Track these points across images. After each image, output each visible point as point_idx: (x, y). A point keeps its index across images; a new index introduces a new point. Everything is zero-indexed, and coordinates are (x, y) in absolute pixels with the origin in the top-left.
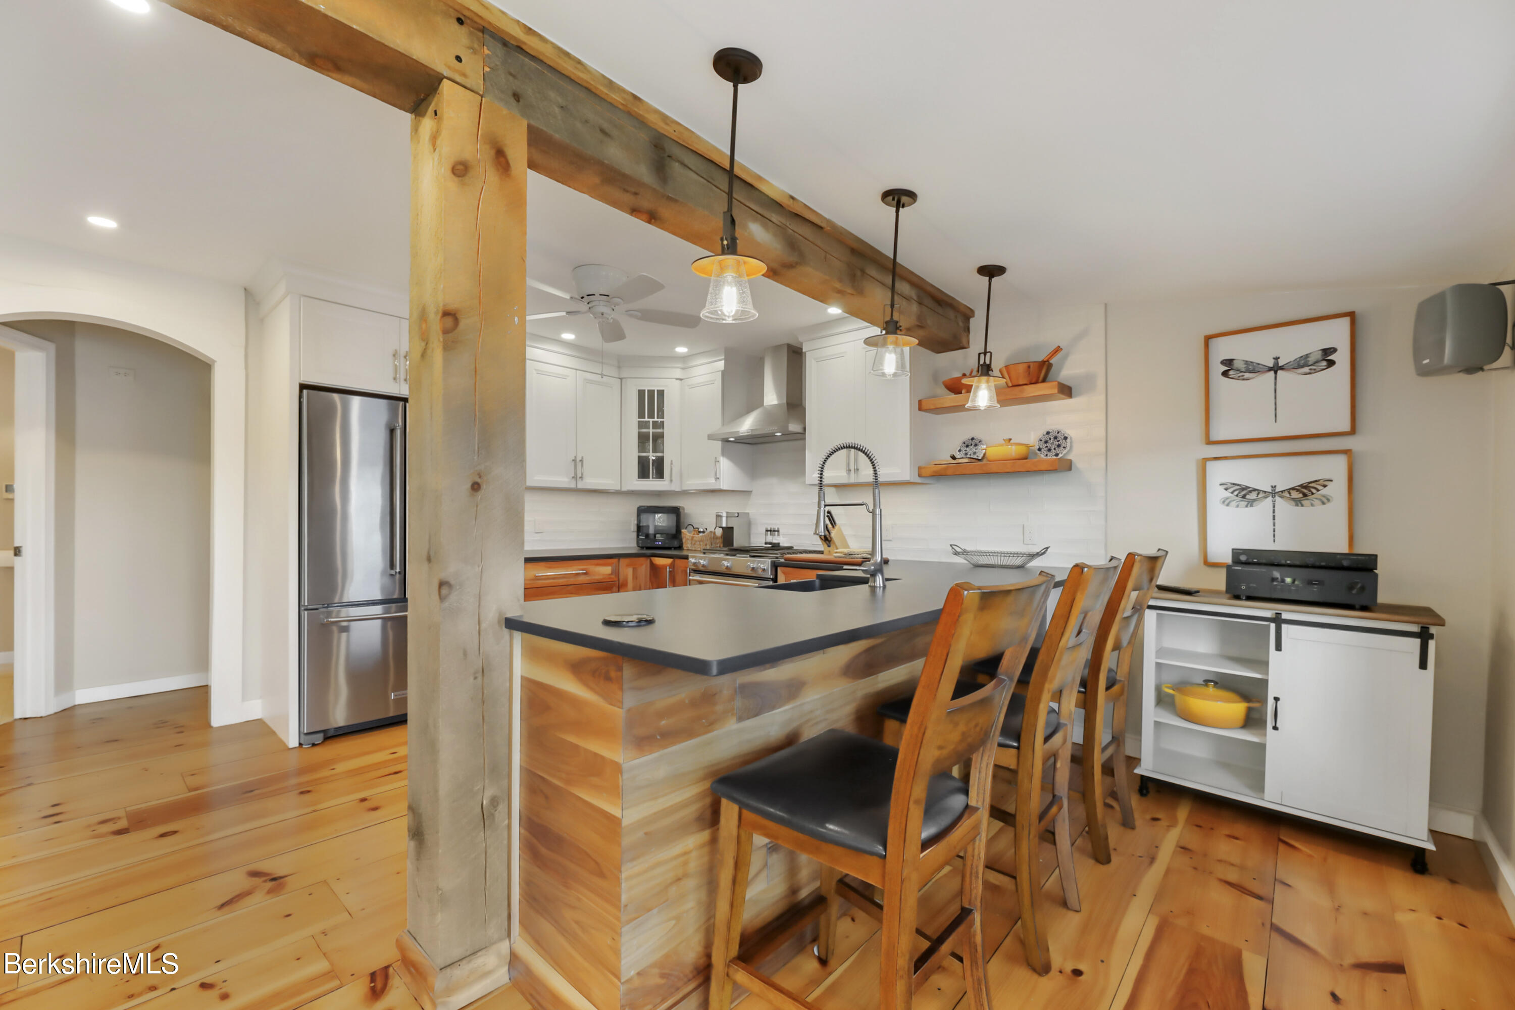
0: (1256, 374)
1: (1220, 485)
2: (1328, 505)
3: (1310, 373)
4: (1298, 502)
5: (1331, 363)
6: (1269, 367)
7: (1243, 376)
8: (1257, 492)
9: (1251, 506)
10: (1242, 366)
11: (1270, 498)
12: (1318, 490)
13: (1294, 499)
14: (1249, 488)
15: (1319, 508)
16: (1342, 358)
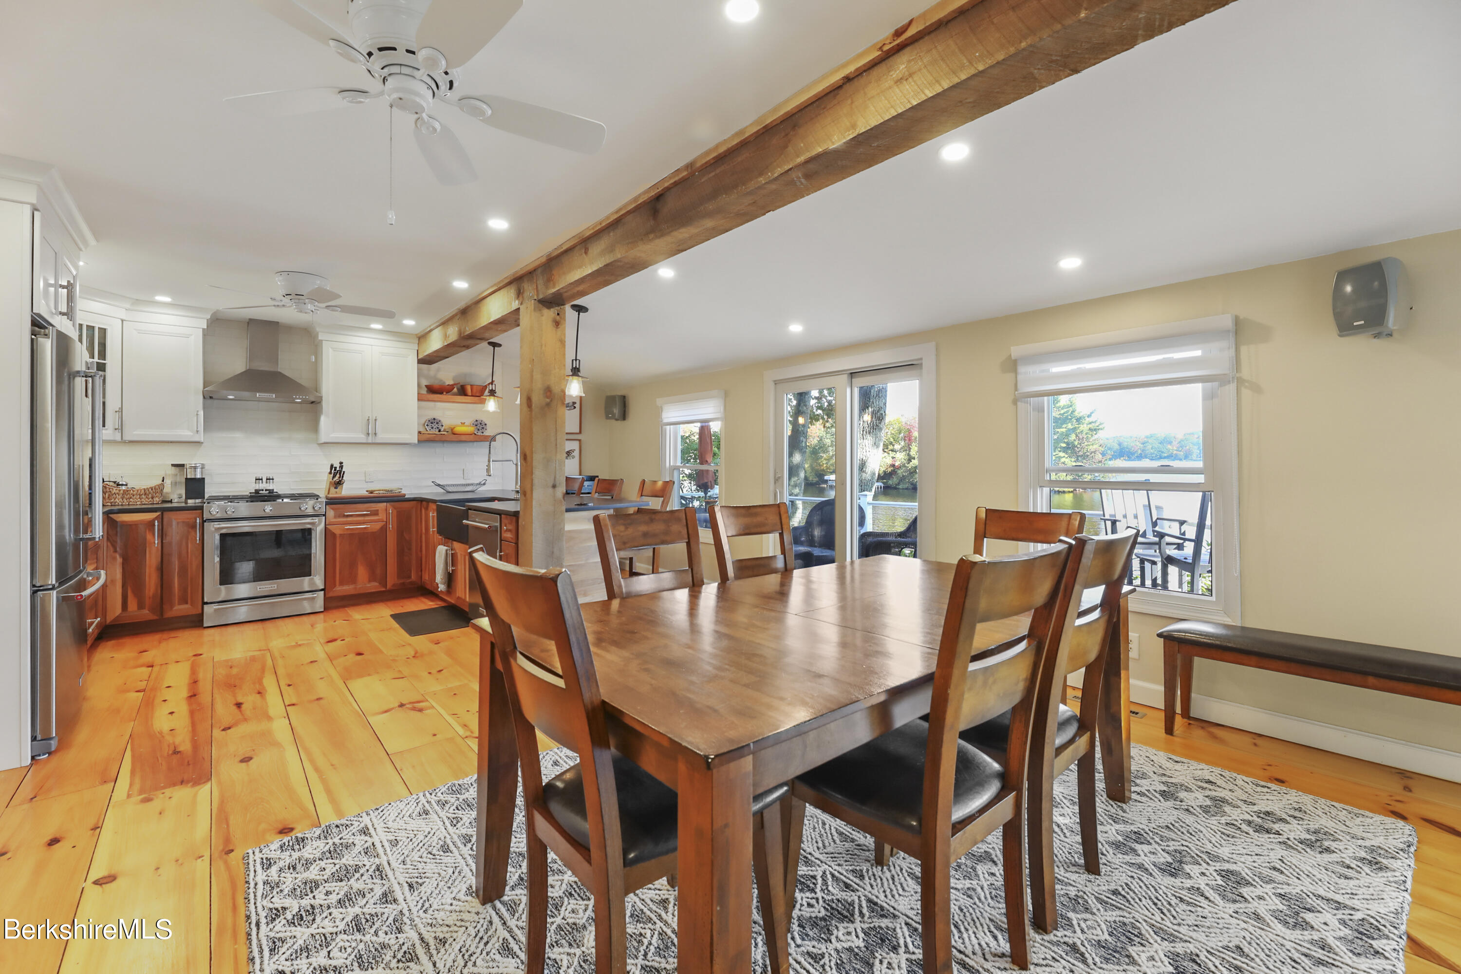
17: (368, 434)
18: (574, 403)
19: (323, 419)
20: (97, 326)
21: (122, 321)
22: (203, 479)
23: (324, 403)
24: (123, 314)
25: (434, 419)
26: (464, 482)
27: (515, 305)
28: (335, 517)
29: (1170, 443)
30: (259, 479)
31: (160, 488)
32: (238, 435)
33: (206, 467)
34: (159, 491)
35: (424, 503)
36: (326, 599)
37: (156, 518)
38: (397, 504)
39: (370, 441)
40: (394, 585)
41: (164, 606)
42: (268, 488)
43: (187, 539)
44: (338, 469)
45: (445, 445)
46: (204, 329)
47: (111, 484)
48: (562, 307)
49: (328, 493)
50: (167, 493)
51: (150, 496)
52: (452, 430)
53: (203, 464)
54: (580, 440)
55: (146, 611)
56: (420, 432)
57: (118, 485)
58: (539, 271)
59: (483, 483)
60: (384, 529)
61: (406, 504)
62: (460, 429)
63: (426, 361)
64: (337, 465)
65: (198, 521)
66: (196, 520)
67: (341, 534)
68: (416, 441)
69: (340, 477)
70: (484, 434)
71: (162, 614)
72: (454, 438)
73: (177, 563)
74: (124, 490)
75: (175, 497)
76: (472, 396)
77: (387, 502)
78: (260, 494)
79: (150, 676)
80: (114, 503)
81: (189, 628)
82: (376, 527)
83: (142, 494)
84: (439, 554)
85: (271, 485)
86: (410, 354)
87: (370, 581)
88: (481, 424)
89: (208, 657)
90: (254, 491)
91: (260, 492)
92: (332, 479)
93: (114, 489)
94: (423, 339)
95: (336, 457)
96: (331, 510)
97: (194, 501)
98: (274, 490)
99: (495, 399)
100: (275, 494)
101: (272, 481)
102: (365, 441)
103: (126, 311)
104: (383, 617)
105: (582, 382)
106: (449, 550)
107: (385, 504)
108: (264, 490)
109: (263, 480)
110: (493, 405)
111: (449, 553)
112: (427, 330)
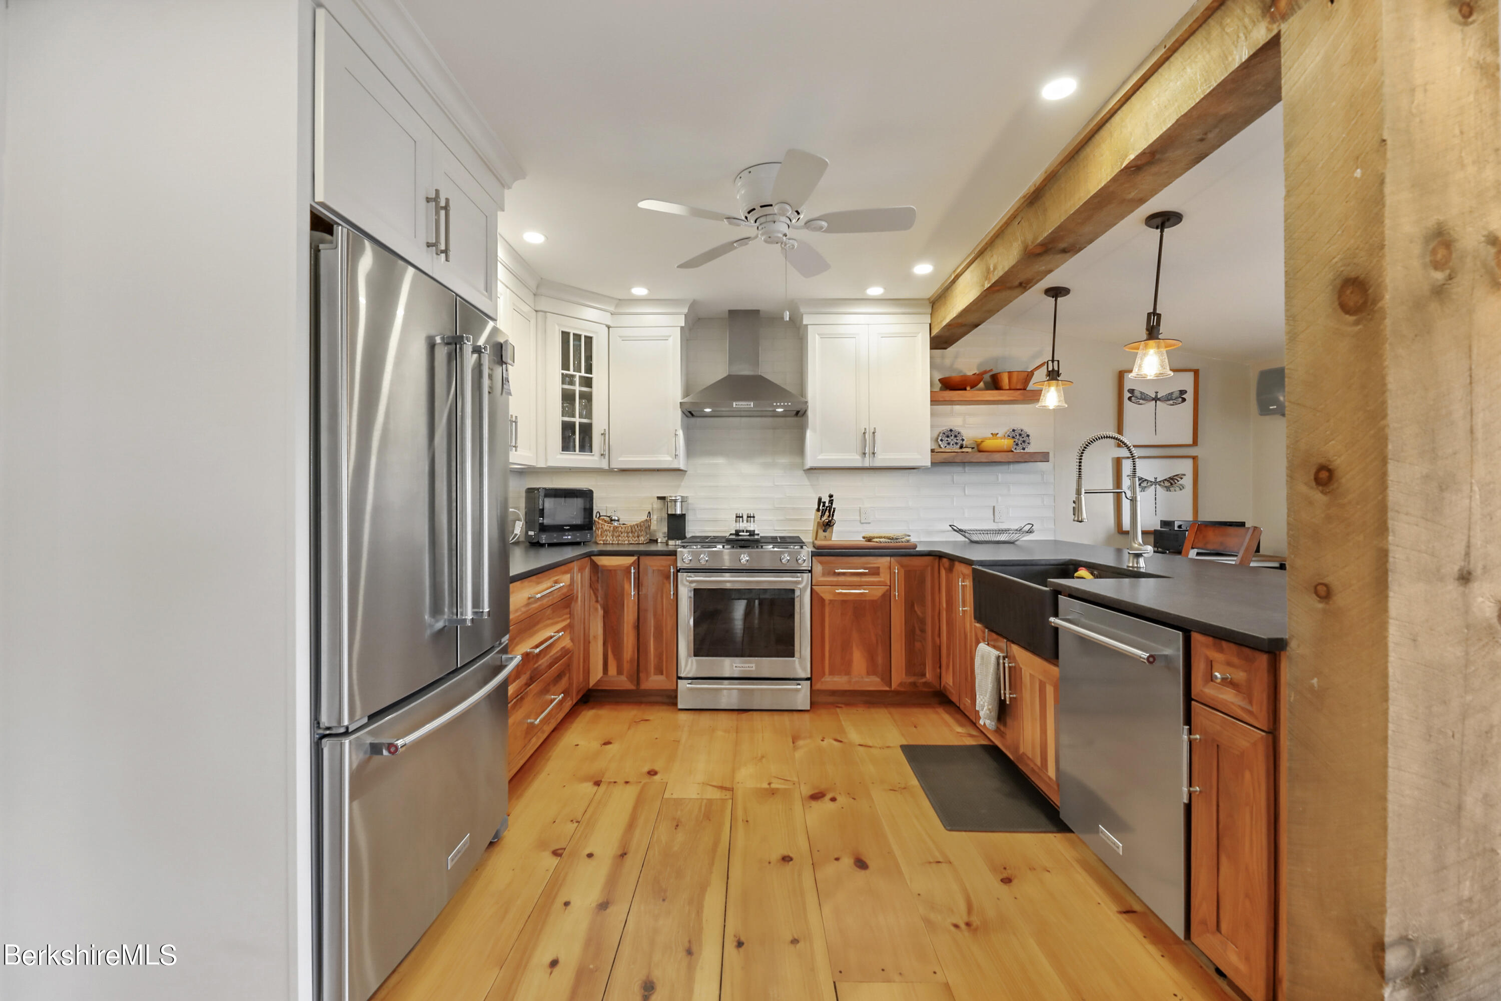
0: (1146, 402)
1: (1128, 476)
2: (1183, 490)
3: (1173, 405)
4: (1168, 489)
5: (1184, 400)
6: (1152, 398)
7: (1139, 402)
8: (1147, 482)
9: (1144, 491)
10: (1139, 395)
11: (1154, 486)
12: (1178, 481)
13: (1166, 487)
14: (1143, 478)
15: (1179, 493)
16: (1189, 396)
17: (865, 454)
18: (1182, 392)
19: (809, 434)
20: (583, 334)
21: (609, 328)
22: (684, 515)
23: (810, 413)
24: (607, 319)
25: (951, 430)
26: (993, 526)
27: (1261, 32)
28: (824, 575)
30: (740, 517)
31: (646, 524)
32: (720, 460)
33: (688, 500)
34: (645, 528)
35: (945, 560)
36: (813, 692)
37: (634, 563)
38: (905, 560)
39: (867, 465)
40: (901, 684)
41: (640, 674)
42: (749, 529)
43: (662, 592)
44: (827, 504)
45: (967, 469)
46: (682, 328)
47: (605, 519)
49: (816, 539)
50: (652, 531)
51: (636, 534)
52: (978, 445)
53: (683, 498)
54: (1194, 458)
55: (623, 678)
56: (932, 451)
57: (612, 520)
59: (1027, 528)
60: (887, 597)
61: (918, 561)
62: (990, 444)
63: (940, 342)
64: (826, 499)
65: (672, 570)
67: (831, 601)
68: (929, 464)
69: (829, 516)
70: (1027, 450)
71: (638, 684)
72: (982, 457)
73: (652, 621)
74: (615, 527)
75: (657, 537)
76: (1010, 389)
77: (891, 555)
78: (740, 537)
79: (586, 811)
80: (605, 542)
81: (664, 707)
82: (877, 592)
83: (629, 532)
84: (982, 657)
85: (752, 525)
86: (919, 333)
87: (868, 674)
88: (1020, 435)
89: (662, 781)
90: (734, 532)
91: (740, 534)
92: (821, 519)
93: (604, 525)
94: (945, 297)
95: (825, 487)
96: (819, 564)
97: (675, 543)
98: (756, 532)
99: (1057, 386)
100: (756, 537)
101: (754, 520)
102: (859, 465)
103: (612, 314)
104: (888, 747)
105: (1167, 352)
106: (1004, 658)
107: (888, 558)
108: (745, 531)
109: (744, 517)
110: (1052, 397)
111: (1004, 664)
112: (951, 276)
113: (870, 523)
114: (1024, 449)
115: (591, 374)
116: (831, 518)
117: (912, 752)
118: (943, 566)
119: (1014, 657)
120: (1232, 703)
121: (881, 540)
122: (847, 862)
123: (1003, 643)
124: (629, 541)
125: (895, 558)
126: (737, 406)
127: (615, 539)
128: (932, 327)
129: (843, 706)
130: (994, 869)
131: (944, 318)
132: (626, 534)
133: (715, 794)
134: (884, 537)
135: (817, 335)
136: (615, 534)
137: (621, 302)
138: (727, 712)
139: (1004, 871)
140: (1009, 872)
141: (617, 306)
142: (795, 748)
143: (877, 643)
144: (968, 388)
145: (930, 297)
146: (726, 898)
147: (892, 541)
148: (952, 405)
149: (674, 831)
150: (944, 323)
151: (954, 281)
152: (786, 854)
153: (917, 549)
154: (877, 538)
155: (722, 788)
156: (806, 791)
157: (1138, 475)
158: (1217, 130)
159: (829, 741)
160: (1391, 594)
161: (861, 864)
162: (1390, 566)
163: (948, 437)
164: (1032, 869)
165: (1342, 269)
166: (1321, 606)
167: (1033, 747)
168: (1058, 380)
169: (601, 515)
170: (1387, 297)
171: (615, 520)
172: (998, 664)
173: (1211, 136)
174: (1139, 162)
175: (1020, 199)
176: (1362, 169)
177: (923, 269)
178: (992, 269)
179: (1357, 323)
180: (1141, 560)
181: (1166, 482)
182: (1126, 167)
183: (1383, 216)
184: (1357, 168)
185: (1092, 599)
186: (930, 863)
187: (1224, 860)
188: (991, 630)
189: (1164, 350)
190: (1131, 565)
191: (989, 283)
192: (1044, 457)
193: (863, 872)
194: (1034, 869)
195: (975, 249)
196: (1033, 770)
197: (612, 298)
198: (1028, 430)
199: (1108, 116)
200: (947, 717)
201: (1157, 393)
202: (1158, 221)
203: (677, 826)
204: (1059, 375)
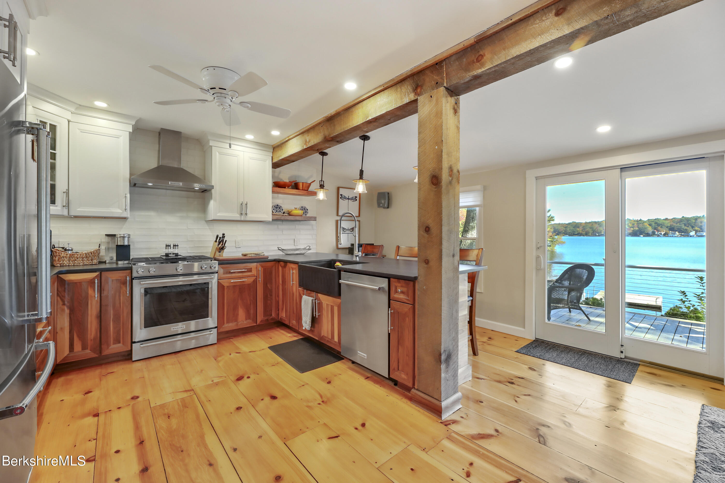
17: (242, 214)
18: (356, 197)
19: (212, 203)
20: (49, 122)
21: (69, 121)
22: (129, 246)
23: (213, 191)
24: (69, 116)
25: (278, 205)
26: (294, 247)
27: (412, 97)
28: (224, 274)
29: (579, 227)
30: (169, 246)
31: (98, 252)
32: (152, 213)
33: (131, 237)
34: (97, 254)
36: (219, 334)
37: (96, 277)
38: (263, 264)
39: (243, 219)
40: (261, 321)
41: (102, 346)
42: (174, 252)
43: (120, 293)
44: (221, 239)
45: (284, 223)
46: (130, 132)
47: (60, 249)
48: (458, 97)
49: (217, 256)
50: (102, 256)
51: (90, 258)
52: (290, 212)
53: (129, 235)
55: (88, 351)
56: (272, 214)
57: (66, 250)
58: (453, 58)
59: (308, 248)
60: (255, 282)
61: (269, 264)
62: (294, 212)
63: (276, 165)
64: (221, 236)
65: (128, 279)
66: (127, 278)
67: (228, 286)
68: (272, 220)
69: (222, 245)
71: (101, 353)
72: (292, 218)
73: (112, 311)
74: (70, 255)
75: (107, 259)
76: (302, 190)
77: (257, 262)
78: (169, 257)
79: (97, 432)
80: (62, 265)
81: (121, 363)
82: (250, 280)
83: (84, 257)
84: (305, 301)
85: (176, 250)
86: (267, 160)
87: (246, 319)
88: (304, 209)
89: (144, 400)
90: (165, 255)
91: (169, 255)
92: (218, 246)
93: (61, 253)
94: (281, 147)
95: (220, 230)
96: (222, 269)
97: (124, 262)
98: (179, 254)
99: (323, 191)
100: (179, 257)
101: (178, 247)
102: (239, 219)
103: (72, 113)
104: (263, 349)
105: (365, 184)
106: (315, 300)
107: (256, 264)
108: (172, 254)
109: (171, 246)
110: (321, 195)
111: (315, 302)
112: (286, 138)
113: (240, 247)
114: (306, 215)
115: (55, 151)
116: (223, 245)
117: (275, 349)
118: (281, 266)
119: (319, 298)
120: (403, 298)
121: (252, 255)
122: (267, 399)
123: (314, 294)
124: (83, 263)
125: (259, 263)
126: (171, 184)
127: (71, 262)
128: (273, 158)
129: (233, 337)
130: (323, 380)
131: (281, 156)
132: (81, 259)
133: (185, 395)
134: (253, 254)
135: (217, 152)
136: (71, 259)
137: (80, 107)
138: (167, 355)
139: (326, 380)
140: (329, 379)
141: (77, 109)
142: (218, 362)
143: (250, 303)
144: (287, 188)
145: (273, 145)
146: (217, 435)
147: (257, 255)
148: (278, 194)
149: (168, 419)
150: (281, 158)
151: (287, 141)
152: (237, 406)
153: (269, 259)
154: (249, 254)
155: (186, 391)
156: (234, 378)
157: (341, 226)
158: (394, 118)
159: (233, 355)
160: (443, 261)
161: (274, 398)
162: (443, 254)
163: (276, 208)
164: (336, 376)
165: (432, 172)
166: (426, 266)
167: (328, 332)
168: (323, 189)
169: (55, 247)
170: (443, 182)
171: (69, 250)
172: (312, 302)
173: (392, 119)
174: (372, 121)
175: (324, 117)
176: (437, 146)
177: (275, 133)
178: (308, 141)
179: (436, 188)
180: (358, 258)
181: (351, 230)
182: (368, 121)
183: (442, 161)
184: (436, 146)
185: (355, 272)
186: (300, 387)
187: (400, 347)
188: (307, 290)
189: (364, 183)
190: (354, 260)
191: (306, 146)
192: (315, 219)
193: (276, 400)
194: (336, 375)
195: (300, 130)
196: (328, 341)
197: (75, 103)
198: (307, 207)
199: (362, 100)
200: (282, 331)
201: (349, 196)
202: (363, 138)
203: (169, 417)
204: (324, 187)
